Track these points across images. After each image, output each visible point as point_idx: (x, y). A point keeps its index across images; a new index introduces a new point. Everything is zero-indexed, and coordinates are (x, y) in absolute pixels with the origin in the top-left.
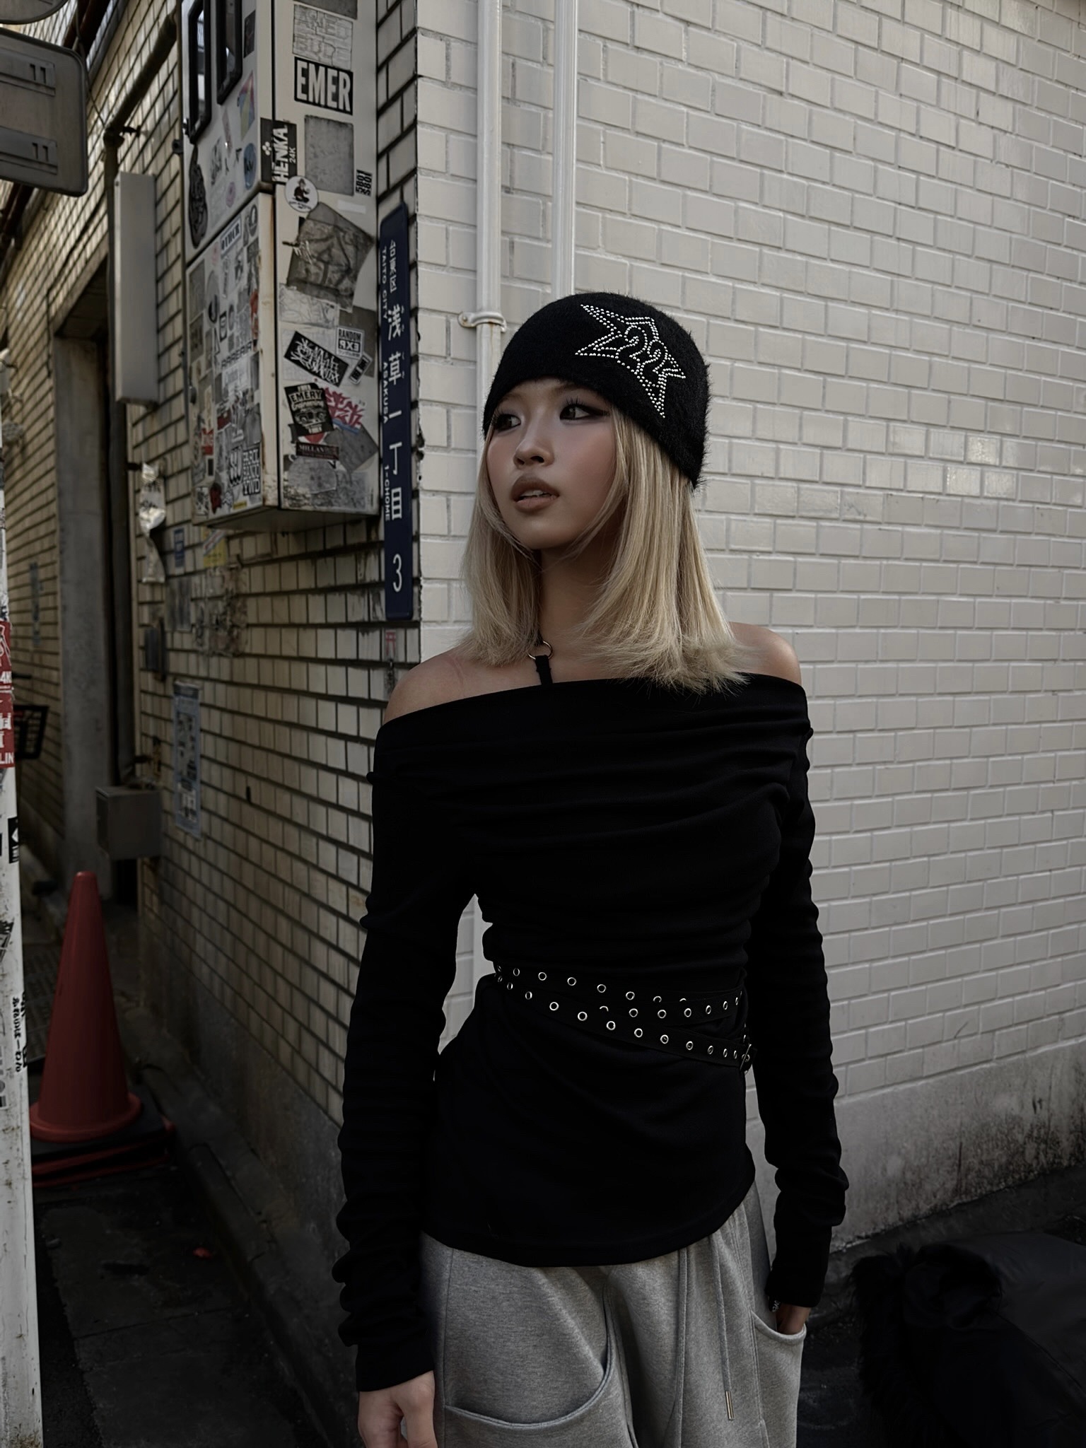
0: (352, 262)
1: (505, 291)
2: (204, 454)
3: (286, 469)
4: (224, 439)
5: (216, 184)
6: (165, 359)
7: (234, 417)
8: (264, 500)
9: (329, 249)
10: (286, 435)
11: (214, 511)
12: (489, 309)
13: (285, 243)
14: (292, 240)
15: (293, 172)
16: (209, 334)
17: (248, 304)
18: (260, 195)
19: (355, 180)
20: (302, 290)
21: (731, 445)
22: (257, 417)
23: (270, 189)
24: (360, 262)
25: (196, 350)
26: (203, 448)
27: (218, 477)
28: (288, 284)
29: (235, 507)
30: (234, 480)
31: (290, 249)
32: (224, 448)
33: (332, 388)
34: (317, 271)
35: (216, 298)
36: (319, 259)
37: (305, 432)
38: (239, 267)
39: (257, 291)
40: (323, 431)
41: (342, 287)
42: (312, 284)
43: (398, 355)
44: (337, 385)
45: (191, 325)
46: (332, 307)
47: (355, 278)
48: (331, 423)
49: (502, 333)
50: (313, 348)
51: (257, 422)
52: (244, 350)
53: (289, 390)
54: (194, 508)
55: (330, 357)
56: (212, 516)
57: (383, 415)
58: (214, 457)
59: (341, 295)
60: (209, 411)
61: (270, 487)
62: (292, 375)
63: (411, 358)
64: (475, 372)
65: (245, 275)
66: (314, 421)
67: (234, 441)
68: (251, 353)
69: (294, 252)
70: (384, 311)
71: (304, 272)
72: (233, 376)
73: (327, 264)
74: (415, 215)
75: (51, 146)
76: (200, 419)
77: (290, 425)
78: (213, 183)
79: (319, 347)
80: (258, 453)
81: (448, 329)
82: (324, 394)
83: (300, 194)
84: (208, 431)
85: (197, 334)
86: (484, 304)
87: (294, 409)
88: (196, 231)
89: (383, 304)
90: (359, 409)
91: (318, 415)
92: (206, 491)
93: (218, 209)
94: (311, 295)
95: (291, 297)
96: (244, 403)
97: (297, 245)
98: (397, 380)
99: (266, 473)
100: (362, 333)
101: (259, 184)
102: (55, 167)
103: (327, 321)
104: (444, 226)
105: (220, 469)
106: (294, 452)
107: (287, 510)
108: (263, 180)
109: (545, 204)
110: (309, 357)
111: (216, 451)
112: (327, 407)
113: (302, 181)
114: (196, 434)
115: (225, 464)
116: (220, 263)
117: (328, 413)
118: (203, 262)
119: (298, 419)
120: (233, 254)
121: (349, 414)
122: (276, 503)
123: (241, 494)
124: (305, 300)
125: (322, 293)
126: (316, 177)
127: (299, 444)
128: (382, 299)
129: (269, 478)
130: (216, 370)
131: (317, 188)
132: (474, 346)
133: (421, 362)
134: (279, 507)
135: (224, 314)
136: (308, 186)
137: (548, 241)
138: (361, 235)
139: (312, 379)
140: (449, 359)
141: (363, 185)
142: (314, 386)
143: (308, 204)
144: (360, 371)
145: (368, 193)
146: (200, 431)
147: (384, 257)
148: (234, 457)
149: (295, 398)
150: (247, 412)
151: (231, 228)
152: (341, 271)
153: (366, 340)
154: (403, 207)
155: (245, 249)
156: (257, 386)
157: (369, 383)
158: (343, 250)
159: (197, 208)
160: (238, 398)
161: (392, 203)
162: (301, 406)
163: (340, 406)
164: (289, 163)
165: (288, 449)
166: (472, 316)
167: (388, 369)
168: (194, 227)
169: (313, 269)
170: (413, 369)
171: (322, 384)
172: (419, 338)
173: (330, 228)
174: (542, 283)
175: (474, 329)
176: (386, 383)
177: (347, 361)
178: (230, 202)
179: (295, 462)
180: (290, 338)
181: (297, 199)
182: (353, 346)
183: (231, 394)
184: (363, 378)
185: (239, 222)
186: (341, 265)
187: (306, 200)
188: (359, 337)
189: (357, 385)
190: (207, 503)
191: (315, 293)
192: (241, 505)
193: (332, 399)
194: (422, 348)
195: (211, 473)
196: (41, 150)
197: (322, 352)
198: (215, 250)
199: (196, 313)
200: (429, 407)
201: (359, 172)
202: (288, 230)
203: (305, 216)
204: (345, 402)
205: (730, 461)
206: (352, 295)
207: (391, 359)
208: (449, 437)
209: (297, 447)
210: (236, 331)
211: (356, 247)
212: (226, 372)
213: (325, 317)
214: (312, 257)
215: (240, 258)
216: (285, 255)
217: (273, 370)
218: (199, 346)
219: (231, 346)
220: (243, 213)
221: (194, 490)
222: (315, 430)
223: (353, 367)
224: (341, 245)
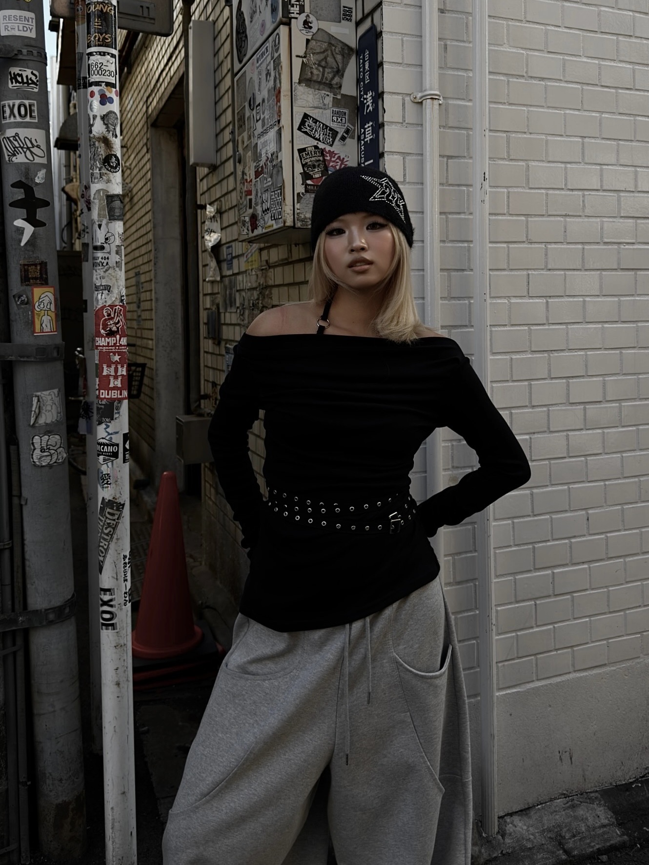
0: (340, 66)
1: (442, 77)
2: (246, 195)
3: (298, 202)
4: (258, 185)
5: (254, 22)
6: (220, 137)
7: (265, 170)
8: (285, 222)
9: (325, 58)
10: (299, 179)
11: (253, 232)
12: (431, 89)
13: (297, 56)
14: (302, 54)
15: (302, 10)
16: (249, 118)
17: (275, 97)
18: (281, 26)
19: (342, 12)
20: (308, 86)
21: (601, 170)
22: (280, 169)
23: (287, 22)
24: (345, 65)
25: (241, 129)
26: (245, 191)
27: (255, 210)
28: (299, 83)
29: (266, 228)
30: (265, 211)
31: (301, 59)
32: (259, 190)
33: (328, 148)
34: (318, 73)
35: (253, 94)
36: (319, 65)
37: (311, 178)
38: (268, 74)
39: (280, 88)
40: (322, 176)
41: (334, 82)
42: (315, 81)
43: (371, 123)
44: (331, 146)
45: (238, 113)
46: (328, 95)
47: (342, 76)
48: (327, 171)
49: (440, 104)
50: (316, 123)
51: (280, 172)
52: (272, 127)
53: (301, 151)
54: (240, 230)
55: (326, 128)
56: (251, 235)
57: (361, 163)
58: (253, 197)
59: (333, 87)
60: (249, 168)
61: (288, 214)
62: (303, 141)
63: (379, 125)
64: (422, 131)
65: (272, 78)
66: (316, 170)
67: (265, 186)
68: (276, 128)
69: (303, 61)
70: (361, 96)
71: (310, 74)
72: (265, 144)
73: (324, 68)
74: (381, 32)
75: (151, 6)
76: (244, 173)
77: (300, 173)
78: (251, 22)
79: (320, 122)
80: (281, 192)
81: (404, 104)
82: (322, 152)
83: (307, 24)
84: (248, 181)
85: (242, 119)
86: (428, 86)
87: (303, 163)
88: (241, 53)
89: (360, 91)
90: (345, 160)
91: (319, 166)
92: (247, 219)
93: (255, 37)
94: (315, 89)
95: (301, 90)
96: (271, 162)
97: (305, 57)
98: (370, 140)
99: (286, 205)
100: (347, 111)
101: (281, 20)
102: (154, 19)
103: (325, 105)
104: (400, 38)
105: (256, 204)
106: (304, 191)
107: (299, 228)
108: (283, 17)
109: (467, 18)
110: (313, 129)
111: (254, 193)
112: (324, 160)
113: (308, 16)
114: (241, 183)
115: (259, 201)
116: (256, 72)
117: (325, 164)
118: (245, 72)
119: (306, 169)
120: (264, 66)
121: (339, 164)
122: (292, 225)
123: (270, 220)
124: (310, 92)
125: (321, 87)
126: (317, 12)
127: (307, 185)
128: (360, 88)
129: (288, 209)
130: (254, 141)
131: (317, 20)
132: (421, 114)
133: (386, 127)
134: (294, 227)
135: (259, 105)
136: (312, 18)
137: (470, 42)
138: (346, 48)
139: (315, 143)
140: (404, 124)
141: (347, 15)
142: (316, 147)
143: (312, 30)
144: (346, 136)
145: (351, 20)
146: (244, 181)
147: (361, 61)
148: (265, 196)
149: (304, 155)
150: (274, 166)
151: (263, 49)
152: (334, 72)
153: (349, 116)
154: (373, 27)
155: (272, 62)
156: (280, 150)
157: (352, 143)
158: (335, 58)
159: (241, 38)
160: (268, 158)
161: (367, 25)
162: (308, 160)
163: (333, 159)
164: (299, 5)
165: (300, 189)
166: (420, 95)
167: (364, 133)
168: (239, 50)
169: (315, 72)
170: (381, 132)
171: (321, 146)
172: (385, 112)
173: (326, 44)
174: (466, 70)
175: (421, 103)
176: (363, 142)
177: (338, 130)
178: (262, 33)
179: (305, 197)
180: (301, 117)
181: (305, 27)
182: (341, 120)
183: (263, 155)
184: (348, 140)
185: (268, 45)
186: (333, 68)
187: (311, 28)
188: (345, 114)
189: (344, 145)
190: (248, 227)
191: (317, 87)
192: (269, 226)
193: (328, 155)
194: (387, 118)
195: (250, 207)
196: (145, 10)
197: (321, 125)
198: (253, 64)
199: (241, 106)
200: (391, 156)
201: (344, 7)
202: (299, 48)
203: (310, 38)
204: (336, 157)
205: (601, 181)
206: (340, 87)
207: (366, 127)
208: (405, 175)
209: (306, 187)
210: (267, 115)
211: (343, 56)
212: (260, 142)
213: (323, 102)
214: (315, 64)
215: (268, 68)
216: (297, 64)
217: (291, 139)
218: (243, 126)
219: (263, 126)
220: (271, 39)
221: (239, 219)
222: (317, 176)
223: (342, 133)
224: (333, 55)
